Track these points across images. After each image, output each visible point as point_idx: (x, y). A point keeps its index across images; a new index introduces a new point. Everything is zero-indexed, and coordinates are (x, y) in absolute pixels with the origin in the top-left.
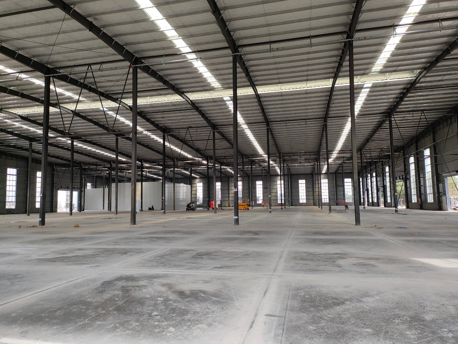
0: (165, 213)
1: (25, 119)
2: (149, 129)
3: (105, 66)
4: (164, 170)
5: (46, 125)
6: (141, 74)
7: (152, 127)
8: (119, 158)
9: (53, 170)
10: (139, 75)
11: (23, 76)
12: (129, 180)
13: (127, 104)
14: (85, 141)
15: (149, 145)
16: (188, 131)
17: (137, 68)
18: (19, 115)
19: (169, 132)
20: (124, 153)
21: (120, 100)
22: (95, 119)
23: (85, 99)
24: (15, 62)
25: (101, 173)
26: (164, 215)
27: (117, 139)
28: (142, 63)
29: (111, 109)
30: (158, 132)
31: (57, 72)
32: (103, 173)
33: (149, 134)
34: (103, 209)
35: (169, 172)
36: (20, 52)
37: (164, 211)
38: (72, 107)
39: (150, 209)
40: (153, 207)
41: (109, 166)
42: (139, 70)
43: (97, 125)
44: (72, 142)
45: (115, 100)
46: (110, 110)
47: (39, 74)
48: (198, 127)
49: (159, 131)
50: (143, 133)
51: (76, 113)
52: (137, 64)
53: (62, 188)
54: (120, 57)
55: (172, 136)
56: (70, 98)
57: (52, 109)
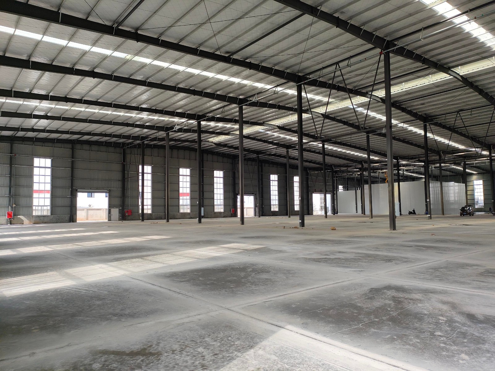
0: (431, 219)
1: (282, 128)
2: (405, 120)
3: (353, 60)
4: (426, 167)
5: (301, 132)
6: (394, 59)
7: (408, 117)
8: (371, 157)
9: (307, 174)
10: (391, 61)
11: (279, 89)
12: (383, 180)
13: (377, 97)
14: (335, 143)
15: (405, 139)
16: (458, 115)
17: (389, 52)
18: (277, 126)
19: (432, 120)
20: (376, 151)
21: (370, 93)
22: (344, 118)
23: (334, 100)
24: (272, 78)
25: (352, 175)
26: (430, 220)
27: (368, 137)
28: (395, 45)
29: (361, 105)
30: (417, 122)
31: (307, 79)
32: (354, 175)
33: (405, 126)
34: (357, 212)
35: (433, 169)
36: (276, 68)
37: (430, 215)
38: (322, 110)
39: (410, 213)
40: (414, 211)
41: (360, 166)
42: (391, 55)
43: (347, 125)
44: (323, 145)
45: (364, 95)
46: (359, 107)
47: (292, 84)
48: (473, 109)
49: (418, 120)
50: (398, 125)
51: (326, 116)
52: (389, 49)
53: (316, 191)
54: (371, 46)
55: (436, 124)
56: (319, 102)
57: (305, 116)
